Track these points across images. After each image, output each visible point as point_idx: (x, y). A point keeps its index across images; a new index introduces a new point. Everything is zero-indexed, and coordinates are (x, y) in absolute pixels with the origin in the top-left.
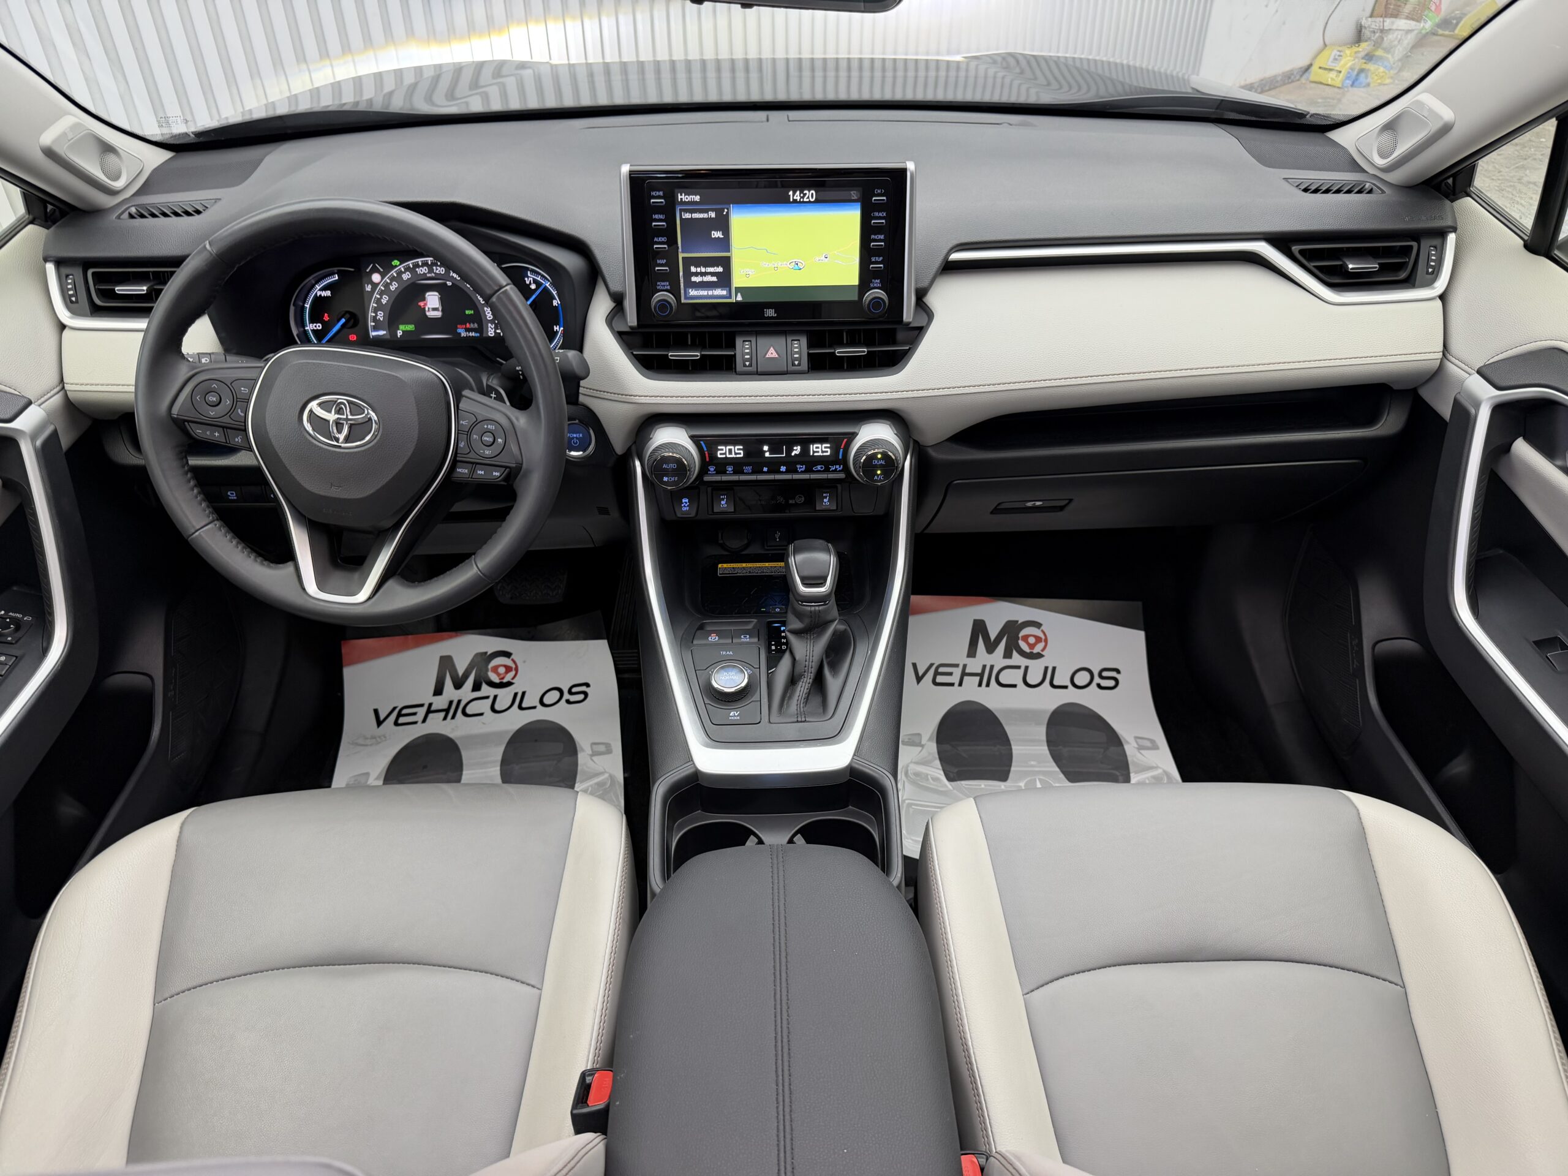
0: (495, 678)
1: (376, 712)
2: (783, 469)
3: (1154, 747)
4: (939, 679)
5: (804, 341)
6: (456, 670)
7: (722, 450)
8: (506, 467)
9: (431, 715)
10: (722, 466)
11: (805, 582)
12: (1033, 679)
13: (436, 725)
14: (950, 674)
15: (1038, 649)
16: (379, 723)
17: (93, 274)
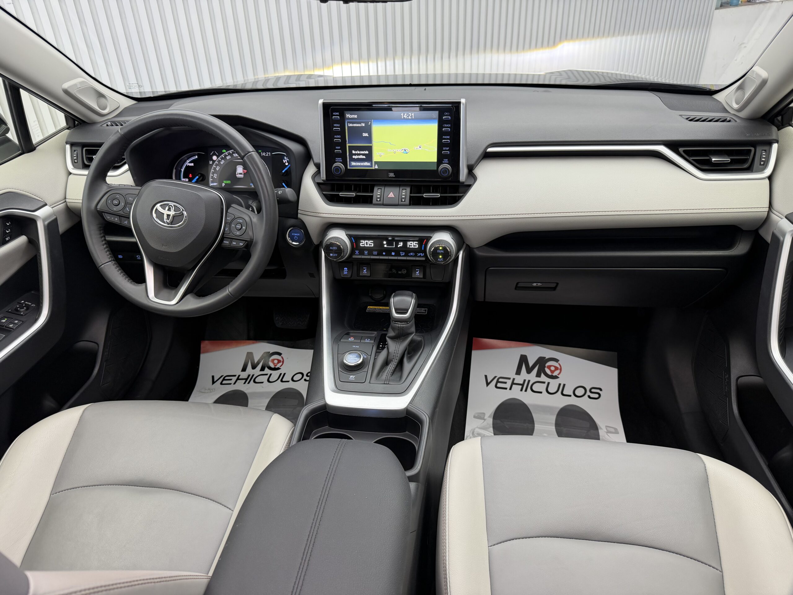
0: (272, 366)
1: (213, 377)
2: (393, 254)
3: (616, 432)
4: (499, 385)
5: (408, 190)
6: (254, 360)
7: (363, 242)
8: (246, 241)
9: (238, 381)
10: (362, 250)
11: (397, 311)
12: (552, 389)
13: (240, 386)
14: (506, 383)
15: (555, 374)
16: (213, 382)
17: (86, 150)
